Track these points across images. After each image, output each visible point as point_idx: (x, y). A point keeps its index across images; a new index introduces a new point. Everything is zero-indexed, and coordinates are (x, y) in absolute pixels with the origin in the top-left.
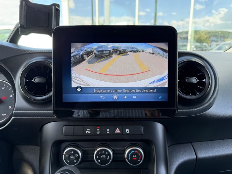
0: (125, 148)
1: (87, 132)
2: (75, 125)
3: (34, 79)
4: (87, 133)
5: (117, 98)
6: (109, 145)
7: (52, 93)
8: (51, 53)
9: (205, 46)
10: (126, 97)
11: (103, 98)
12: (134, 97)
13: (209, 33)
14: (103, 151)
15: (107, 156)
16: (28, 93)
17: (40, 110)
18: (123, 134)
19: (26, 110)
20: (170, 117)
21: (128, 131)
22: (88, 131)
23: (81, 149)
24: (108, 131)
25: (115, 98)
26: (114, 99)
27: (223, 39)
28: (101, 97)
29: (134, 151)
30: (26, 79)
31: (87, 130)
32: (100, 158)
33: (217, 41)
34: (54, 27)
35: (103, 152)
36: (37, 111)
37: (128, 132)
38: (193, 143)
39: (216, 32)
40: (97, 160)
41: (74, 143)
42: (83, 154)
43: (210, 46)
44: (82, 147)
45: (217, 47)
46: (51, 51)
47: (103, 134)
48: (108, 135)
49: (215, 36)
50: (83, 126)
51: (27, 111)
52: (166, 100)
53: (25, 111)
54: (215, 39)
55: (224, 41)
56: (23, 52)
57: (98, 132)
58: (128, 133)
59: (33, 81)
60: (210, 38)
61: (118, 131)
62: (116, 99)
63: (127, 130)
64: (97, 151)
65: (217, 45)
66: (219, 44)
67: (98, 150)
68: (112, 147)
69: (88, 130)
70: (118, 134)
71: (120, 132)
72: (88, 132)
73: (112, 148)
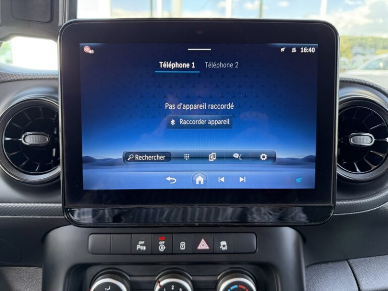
0: (219, 277)
1: (138, 247)
2: (113, 234)
3: (23, 136)
4: (139, 249)
5: (204, 181)
6: (184, 271)
7: (59, 169)
8: (57, 79)
9: (344, 62)
10: (223, 179)
11: (174, 181)
12: (241, 179)
13: (350, 40)
14: (173, 286)
16: (11, 167)
17: (38, 203)
18: (214, 251)
19: (10, 202)
20: (318, 223)
21: (224, 246)
22: (141, 245)
23: (127, 279)
24: (183, 246)
25: (200, 182)
26: (197, 183)
27: (373, 50)
28: (169, 179)
29: (236, 286)
30: (6, 136)
31: (138, 244)
33: (363, 55)
34: (63, 20)
35: (173, 288)
36: (32, 205)
37: (226, 248)
38: (351, 261)
39: (362, 39)
41: (112, 267)
43: (353, 62)
44: (130, 276)
45: (364, 65)
46: (57, 75)
47: (171, 251)
48: (183, 253)
49: (360, 45)
50: (129, 235)
51: (12, 205)
52: (312, 186)
53: (8, 205)
54: (360, 50)
55: (376, 54)
56: (3, 77)
57: (162, 248)
58: (225, 250)
59: (21, 141)
60: (351, 48)
61: (203, 245)
62: (202, 183)
63: (223, 243)
64: (160, 286)
65: (365, 61)
66: (367, 60)
67: (163, 283)
68: (191, 275)
69: (141, 243)
70: (203, 252)
71: (208, 248)
72: (141, 247)
73: (191, 277)
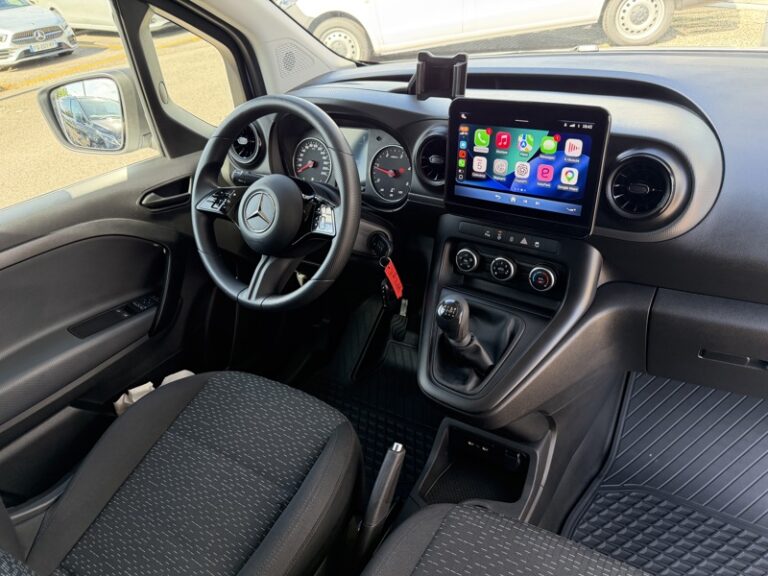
0: (531, 265)
3: (431, 158)
4: (486, 235)
15: (505, 270)
18: (530, 246)
21: (537, 245)
23: (477, 253)
24: (512, 239)
29: (541, 272)
31: (486, 232)
32: (497, 270)
35: (502, 264)
40: (494, 271)
41: (471, 245)
42: (480, 261)
44: (479, 252)
47: (505, 240)
48: (511, 243)
50: (484, 225)
57: (499, 237)
58: (537, 248)
61: (524, 242)
63: (537, 243)
64: (495, 261)
67: (497, 259)
68: (515, 261)
69: (488, 232)
70: (523, 245)
71: (527, 244)
